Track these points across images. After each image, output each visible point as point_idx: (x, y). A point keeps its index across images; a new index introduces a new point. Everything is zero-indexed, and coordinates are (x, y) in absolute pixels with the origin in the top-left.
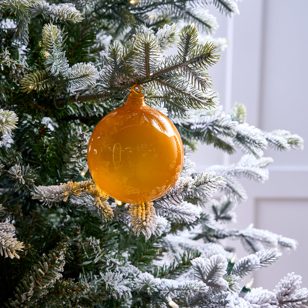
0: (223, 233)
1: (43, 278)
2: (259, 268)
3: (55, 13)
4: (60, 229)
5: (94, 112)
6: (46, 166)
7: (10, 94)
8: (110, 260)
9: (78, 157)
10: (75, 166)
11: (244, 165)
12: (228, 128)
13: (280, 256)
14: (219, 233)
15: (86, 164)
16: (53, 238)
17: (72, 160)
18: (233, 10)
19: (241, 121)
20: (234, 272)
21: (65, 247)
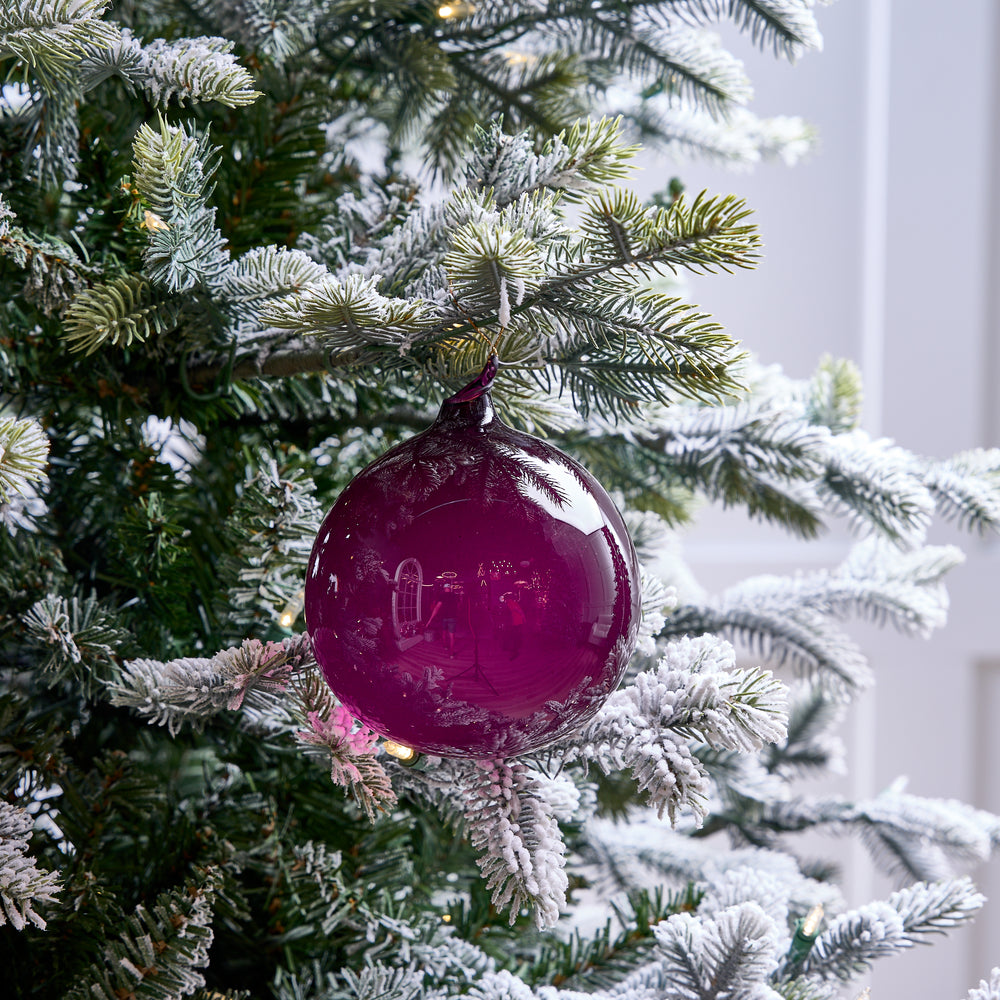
0: (801, 810)
1: (137, 988)
2: (903, 950)
3: (161, 76)
4: (206, 814)
5: (325, 404)
6: (157, 596)
7: (27, 352)
8: (377, 922)
9: (267, 565)
10: (259, 596)
11: (860, 573)
12: (797, 452)
13: (977, 908)
14: (785, 812)
15: (298, 587)
16: (178, 850)
17: (247, 576)
18: (797, 34)
19: (845, 421)
20: (816, 962)
21: (210, 882)
